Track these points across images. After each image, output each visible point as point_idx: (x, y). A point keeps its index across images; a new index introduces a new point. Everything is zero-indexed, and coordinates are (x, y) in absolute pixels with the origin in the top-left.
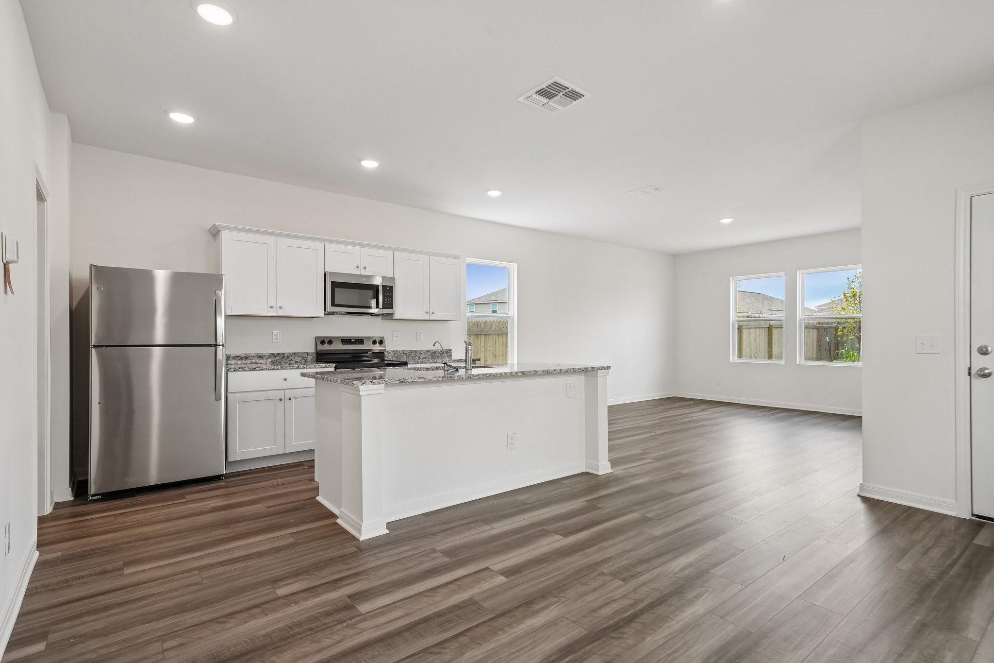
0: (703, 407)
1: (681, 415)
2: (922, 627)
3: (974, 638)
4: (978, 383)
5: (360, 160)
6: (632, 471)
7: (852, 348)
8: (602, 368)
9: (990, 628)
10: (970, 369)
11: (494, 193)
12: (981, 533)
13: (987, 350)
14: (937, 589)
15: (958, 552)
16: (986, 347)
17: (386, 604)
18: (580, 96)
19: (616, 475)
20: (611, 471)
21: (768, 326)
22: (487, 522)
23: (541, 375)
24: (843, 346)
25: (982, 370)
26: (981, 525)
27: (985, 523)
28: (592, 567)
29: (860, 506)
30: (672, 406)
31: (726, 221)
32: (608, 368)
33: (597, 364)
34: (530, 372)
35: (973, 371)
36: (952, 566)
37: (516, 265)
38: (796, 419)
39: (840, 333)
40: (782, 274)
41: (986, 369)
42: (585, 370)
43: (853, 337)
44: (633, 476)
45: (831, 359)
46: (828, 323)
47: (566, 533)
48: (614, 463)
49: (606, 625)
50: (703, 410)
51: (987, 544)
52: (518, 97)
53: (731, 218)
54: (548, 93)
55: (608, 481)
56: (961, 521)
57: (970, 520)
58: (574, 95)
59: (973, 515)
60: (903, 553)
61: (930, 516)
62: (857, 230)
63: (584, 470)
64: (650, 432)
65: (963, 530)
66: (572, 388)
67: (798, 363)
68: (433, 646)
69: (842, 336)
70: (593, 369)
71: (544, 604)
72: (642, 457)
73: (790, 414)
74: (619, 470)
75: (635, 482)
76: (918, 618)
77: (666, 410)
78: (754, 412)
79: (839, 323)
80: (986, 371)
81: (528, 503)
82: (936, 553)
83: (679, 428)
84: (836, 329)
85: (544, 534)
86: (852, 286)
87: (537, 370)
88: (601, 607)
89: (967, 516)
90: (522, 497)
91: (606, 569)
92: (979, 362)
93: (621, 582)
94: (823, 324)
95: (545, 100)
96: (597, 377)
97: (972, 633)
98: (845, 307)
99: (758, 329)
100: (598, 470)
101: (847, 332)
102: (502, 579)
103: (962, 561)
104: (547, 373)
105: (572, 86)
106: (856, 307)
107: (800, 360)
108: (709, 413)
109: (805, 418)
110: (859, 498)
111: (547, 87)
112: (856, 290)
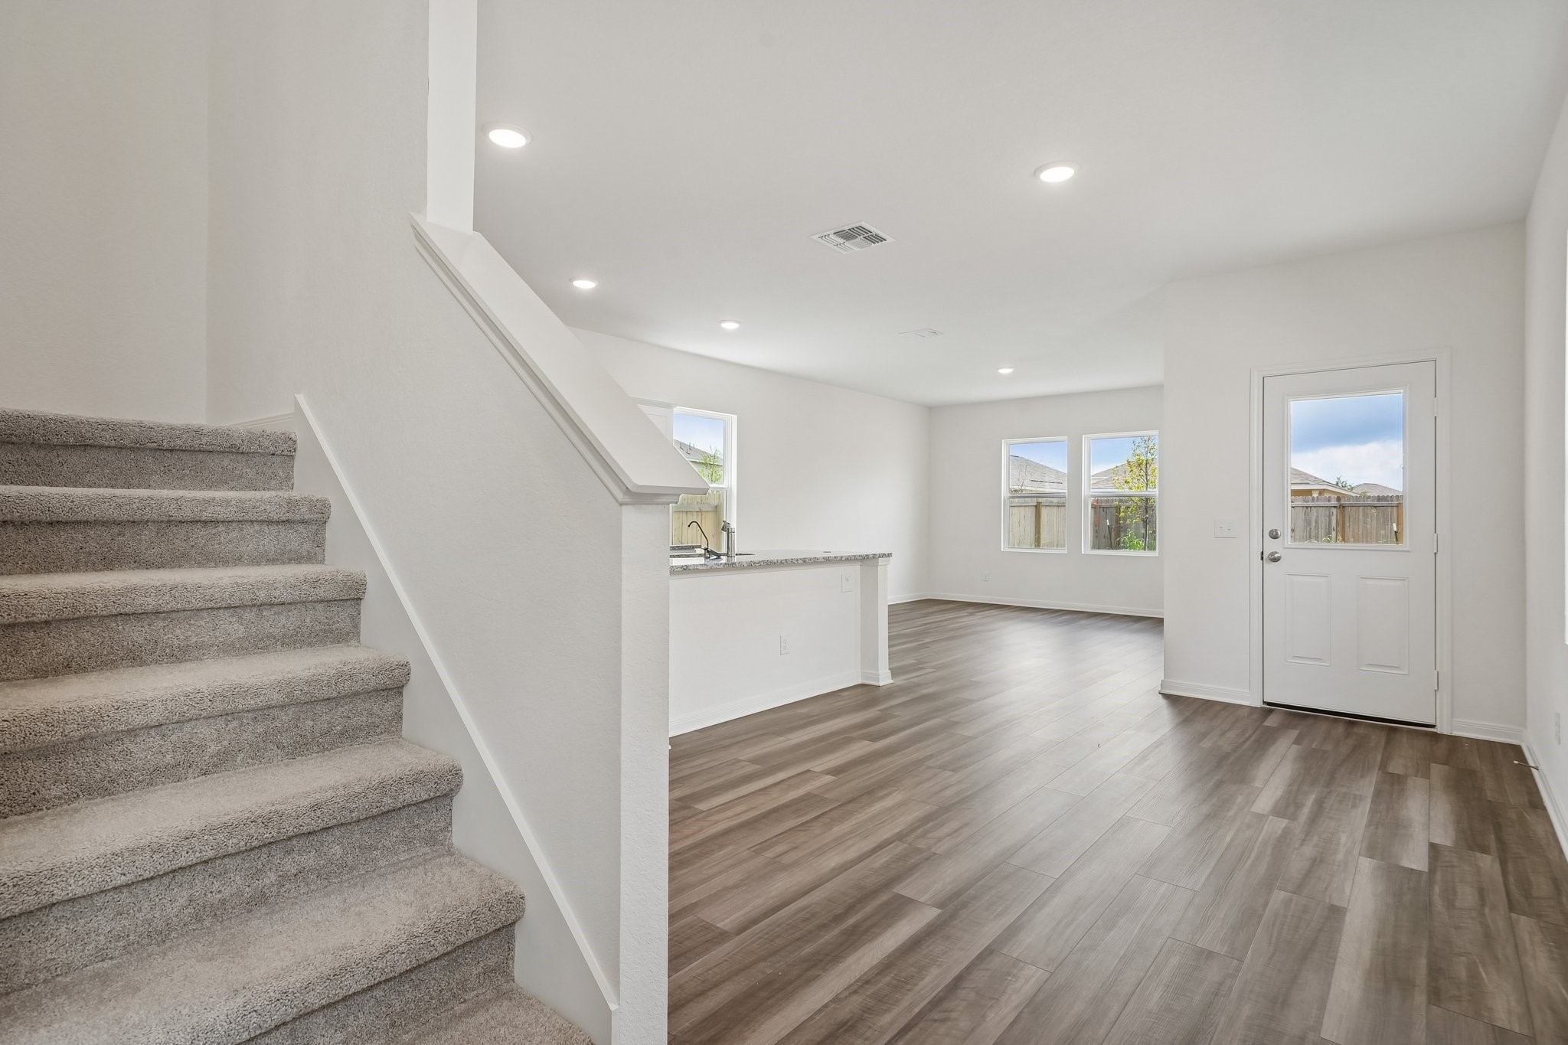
0: (970, 610)
1: (946, 620)
2: (1219, 784)
3: (1260, 786)
4: (1270, 567)
5: (571, 280)
6: (916, 680)
7: (1136, 535)
8: (883, 555)
9: (1271, 780)
10: (1262, 552)
11: (730, 326)
12: (1270, 717)
13: (1277, 534)
14: (1232, 759)
15: (1250, 732)
16: (1276, 531)
17: (723, 802)
18: (882, 239)
19: (897, 686)
20: (892, 681)
21: (1035, 504)
22: (779, 734)
23: (821, 563)
24: (1125, 531)
25: (1273, 554)
26: (1271, 711)
27: (1274, 710)
28: (918, 763)
29: (1162, 702)
30: (930, 610)
31: (1005, 371)
32: (889, 555)
33: (878, 552)
34: (810, 559)
35: (1265, 556)
36: (1245, 742)
37: (735, 417)
38: (1083, 622)
39: (1122, 514)
40: (1065, 438)
41: (1276, 553)
42: (864, 559)
43: (1138, 520)
44: (919, 685)
45: (1111, 547)
46: (1107, 501)
47: (874, 738)
48: (895, 672)
49: (953, 802)
50: (971, 614)
51: (1274, 725)
52: (812, 235)
53: (1011, 368)
54: (848, 235)
55: (890, 692)
56: (1253, 709)
57: (1261, 708)
58: (877, 239)
59: (1264, 702)
60: (1204, 735)
61: (1227, 706)
62: (1157, 388)
63: (860, 682)
64: (916, 641)
65: (1255, 716)
66: (847, 580)
67: (1083, 553)
68: (799, 826)
69: (1125, 519)
70: (874, 556)
71: (885, 792)
72: (921, 666)
73: (1075, 616)
74: (901, 681)
75: (925, 691)
76: (1217, 778)
77: (926, 615)
78: (1032, 615)
79: (1120, 501)
80: (1276, 555)
81: (814, 716)
82: (1231, 735)
83: (950, 634)
84: (1118, 508)
85: (849, 741)
86: (1138, 452)
87: (818, 557)
88: (941, 791)
89: (1259, 704)
90: (804, 710)
91: (930, 763)
92: (1271, 546)
93: (951, 773)
94: (1102, 501)
95: (841, 241)
96: (877, 566)
97: (1258, 784)
98: (1129, 479)
99: (1023, 508)
100: (878, 680)
101: (1131, 512)
102: (829, 778)
103: (1253, 738)
104: (828, 561)
105: (875, 230)
106: (1142, 480)
107: (1086, 548)
108: (979, 618)
109: (1092, 620)
110: (1160, 695)
111: (850, 230)
112: (1142, 458)
